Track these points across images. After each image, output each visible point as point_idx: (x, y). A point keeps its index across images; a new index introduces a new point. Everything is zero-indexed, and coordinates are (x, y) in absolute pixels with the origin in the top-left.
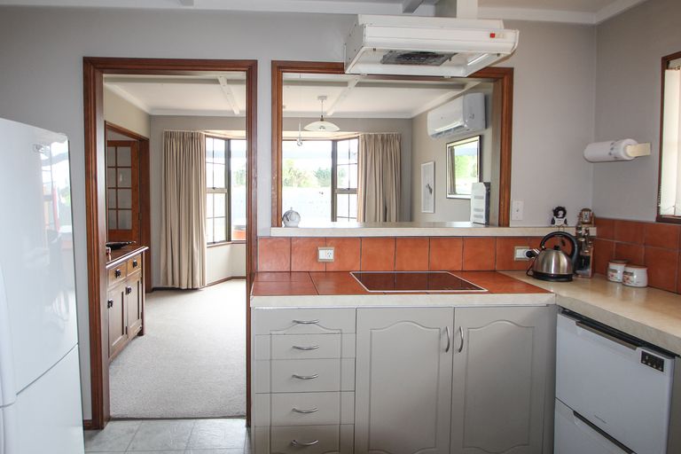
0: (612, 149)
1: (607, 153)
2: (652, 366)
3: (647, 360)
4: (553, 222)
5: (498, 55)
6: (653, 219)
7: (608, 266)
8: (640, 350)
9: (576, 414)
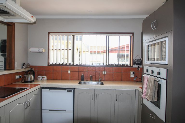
0: (39, 50)
1: (38, 50)
2: (70, 92)
3: (68, 91)
4: (23, 67)
5: (30, 22)
6: (47, 65)
7: (37, 77)
8: (67, 90)
9: (50, 110)
